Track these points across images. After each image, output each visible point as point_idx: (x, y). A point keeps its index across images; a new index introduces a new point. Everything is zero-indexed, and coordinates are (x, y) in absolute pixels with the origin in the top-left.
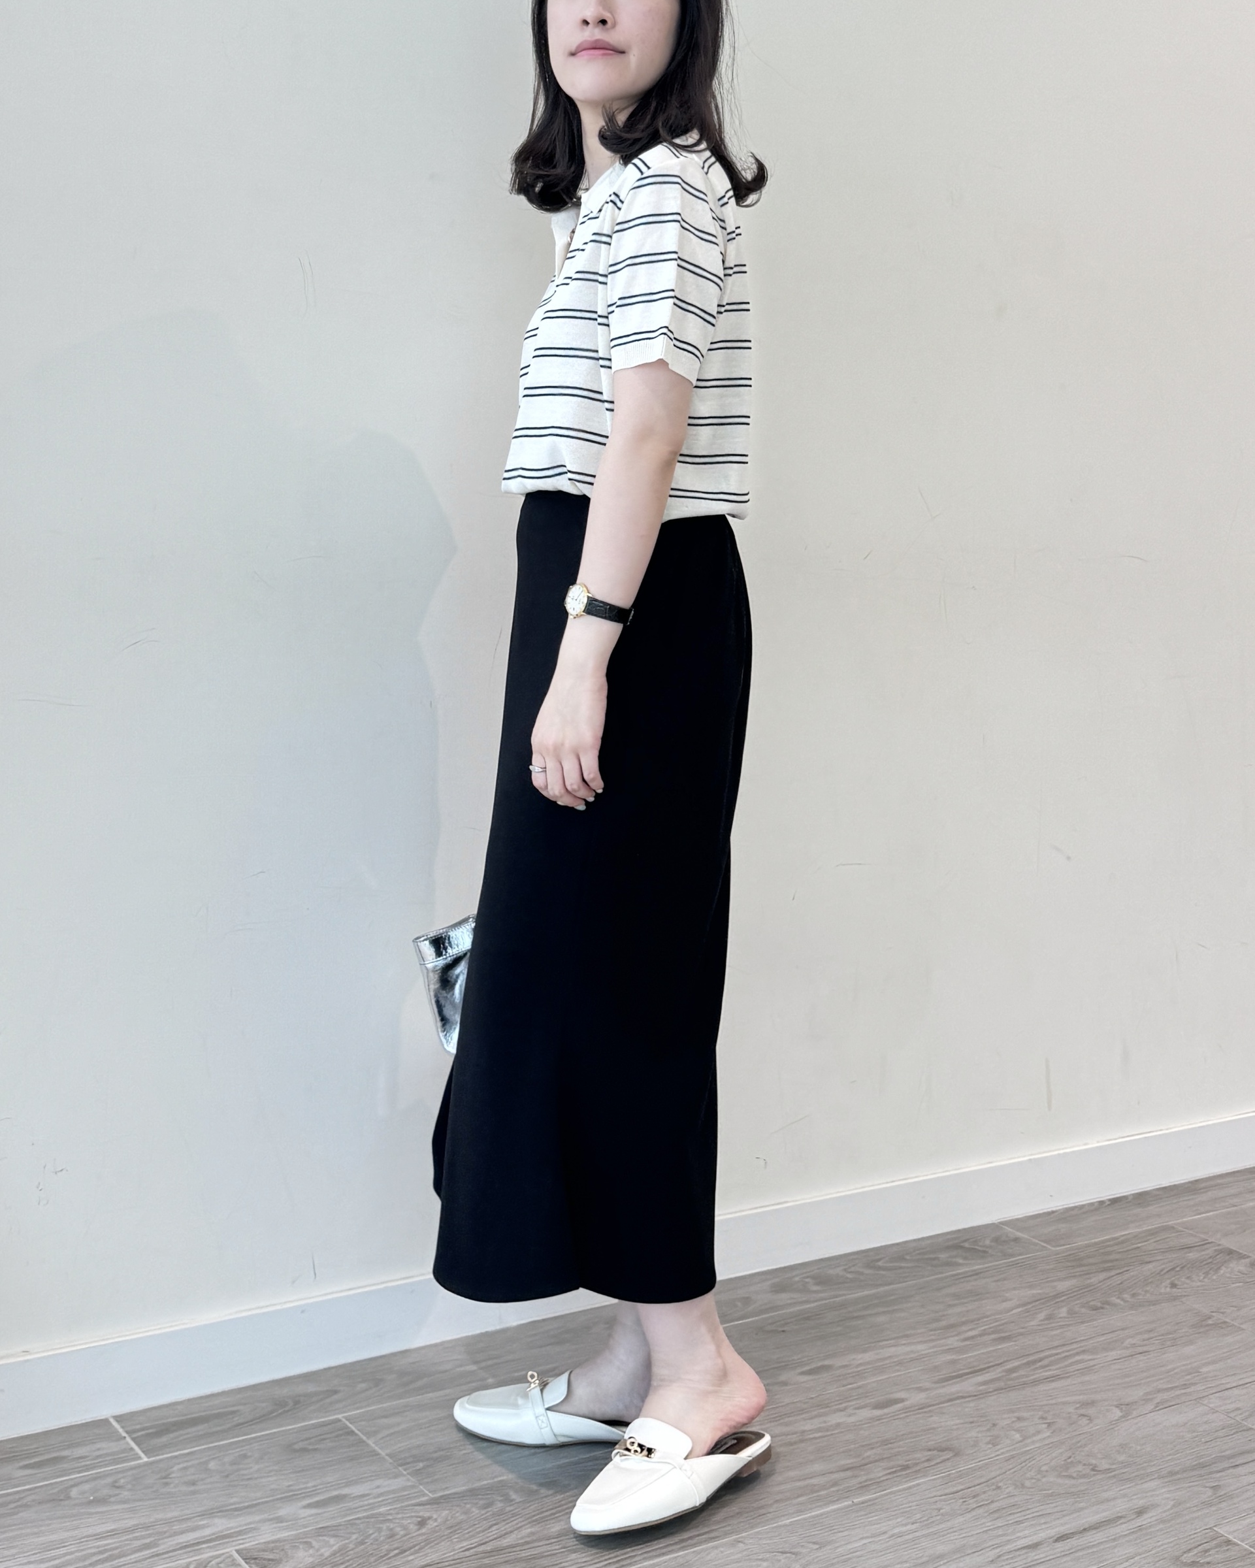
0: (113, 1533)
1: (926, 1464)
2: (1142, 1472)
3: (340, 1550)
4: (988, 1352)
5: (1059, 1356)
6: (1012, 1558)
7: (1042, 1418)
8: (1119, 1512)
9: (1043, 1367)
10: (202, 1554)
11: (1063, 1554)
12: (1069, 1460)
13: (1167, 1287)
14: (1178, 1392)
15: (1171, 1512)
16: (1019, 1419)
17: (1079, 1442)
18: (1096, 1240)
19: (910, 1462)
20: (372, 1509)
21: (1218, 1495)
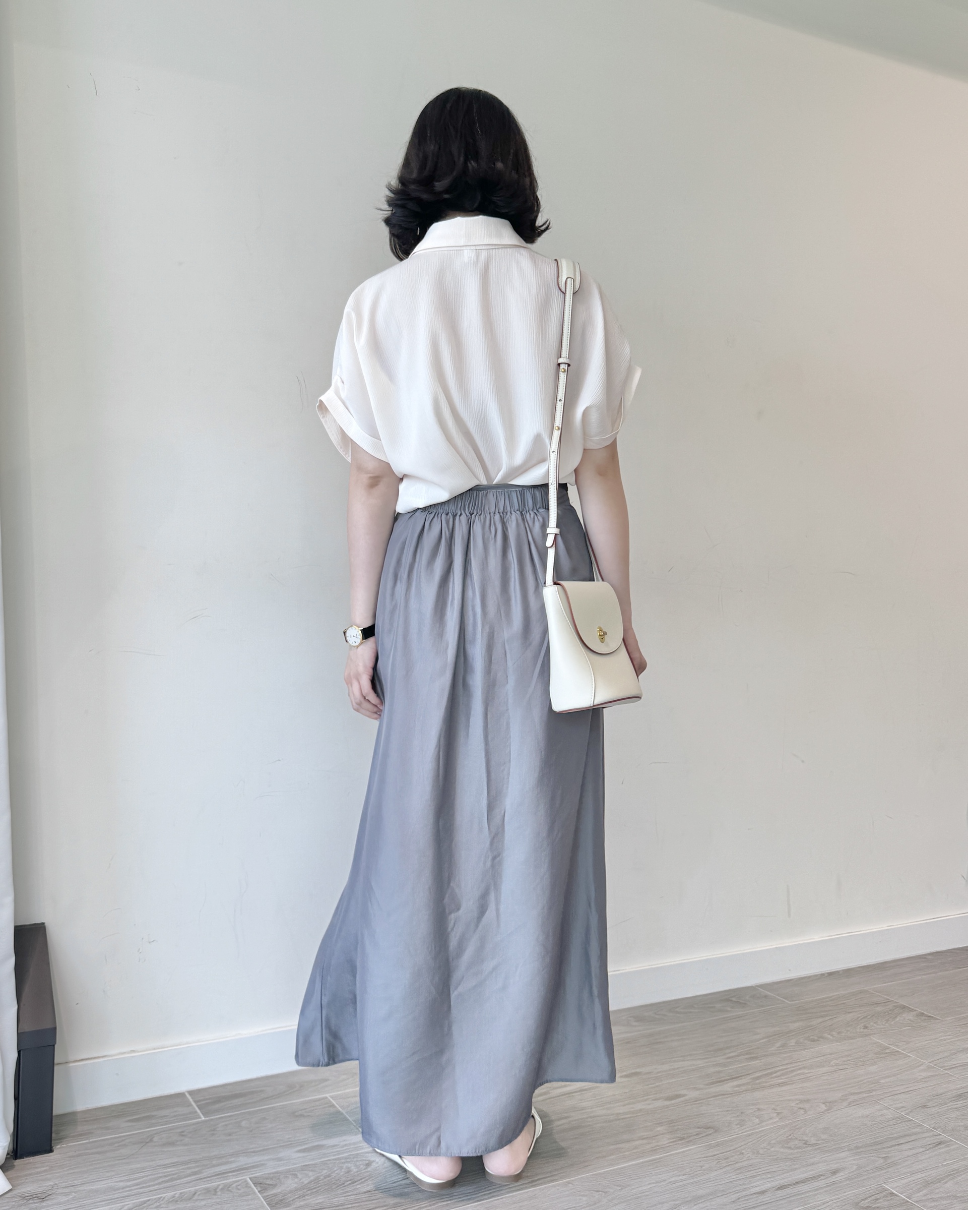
0: (174, 1165)
1: (695, 1137)
2: (837, 1146)
3: (315, 1180)
4: (742, 1066)
5: (788, 1070)
6: (747, 1200)
7: (774, 1109)
8: (821, 1172)
9: (776, 1077)
10: (228, 1179)
11: (781, 1198)
12: (790, 1137)
13: (860, 1028)
14: (865, 1095)
15: (855, 1173)
16: (759, 1109)
17: (796, 1126)
18: (818, 998)
19: (685, 1135)
20: (339, 1154)
21: (887, 1163)
